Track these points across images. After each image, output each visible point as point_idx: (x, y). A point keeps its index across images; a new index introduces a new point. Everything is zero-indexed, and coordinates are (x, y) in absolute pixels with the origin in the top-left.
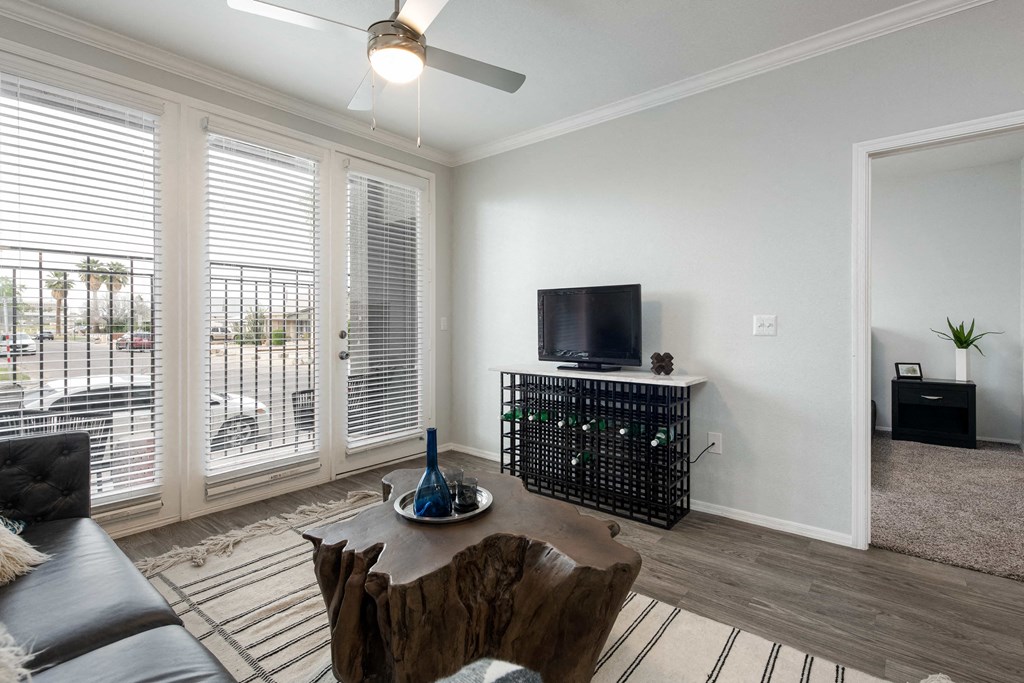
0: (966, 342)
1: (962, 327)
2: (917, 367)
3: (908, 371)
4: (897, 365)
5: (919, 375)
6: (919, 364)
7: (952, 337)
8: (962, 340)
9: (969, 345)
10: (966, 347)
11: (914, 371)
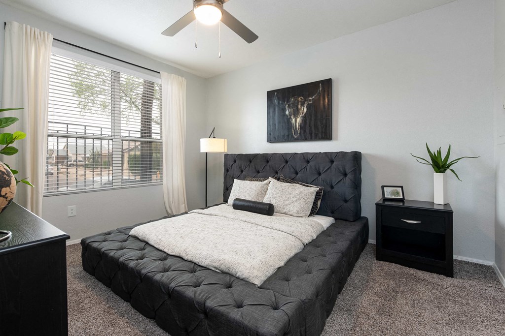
0: (443, 166)
1: (439, 152)
2: (400, 190)
3: (393, 193)
4: (383, 187)
5: (401, 197)
6: (402, 187)
7: (431, 162)
8: (440, 165)
9: (445, 170)
10: (443, 172)
11: (398, 193)
